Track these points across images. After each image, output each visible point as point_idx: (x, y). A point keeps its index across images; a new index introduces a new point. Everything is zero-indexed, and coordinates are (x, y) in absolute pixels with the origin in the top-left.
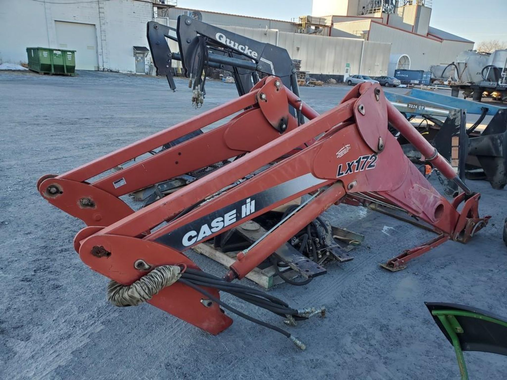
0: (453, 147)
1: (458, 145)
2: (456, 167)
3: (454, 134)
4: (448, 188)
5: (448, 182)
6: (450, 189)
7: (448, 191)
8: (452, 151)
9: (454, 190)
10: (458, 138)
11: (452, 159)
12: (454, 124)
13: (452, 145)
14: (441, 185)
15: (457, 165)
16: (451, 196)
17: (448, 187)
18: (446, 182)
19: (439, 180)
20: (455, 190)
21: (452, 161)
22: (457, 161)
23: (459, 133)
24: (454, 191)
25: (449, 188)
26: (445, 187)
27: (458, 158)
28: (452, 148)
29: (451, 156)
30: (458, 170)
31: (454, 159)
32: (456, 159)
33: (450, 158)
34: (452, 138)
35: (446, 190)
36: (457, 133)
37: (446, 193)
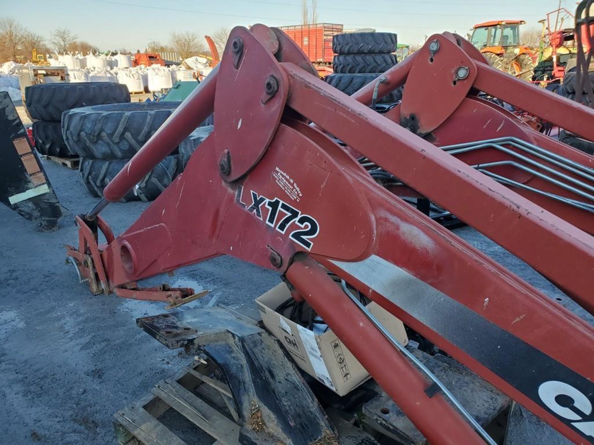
0: (21, 156)
1: (30, 151)
2: (44, 184)
3: (13, 135)
4: (44, 220)
5: (39, 211)
6: (48, 221)
7: (47, 224)
8: (25, 163)
9: (55, 219)
10: (25, 139)
11: (31, 175)
12: (8, 119)
13: (20, 154)
14: (29, 221)
15: (45, 181)
16: (54, 229)
17: (44, 218)
18: (36, 214)
20: (58, 217)
21: (32, 177)
22: (41, 175)
23: (22, 131)
24: (56, 220)
25: (47, 219)
26: (38, 222)
27: (39, 170)
28: (22, 159)
29: (26, 171)
30: (48, 188)
31: (34, 174)
32: (38, 172)
33: (26, 175)
34: (14, 142)
35: (41, 224)
36: (19, 131)
37: (43, 230)
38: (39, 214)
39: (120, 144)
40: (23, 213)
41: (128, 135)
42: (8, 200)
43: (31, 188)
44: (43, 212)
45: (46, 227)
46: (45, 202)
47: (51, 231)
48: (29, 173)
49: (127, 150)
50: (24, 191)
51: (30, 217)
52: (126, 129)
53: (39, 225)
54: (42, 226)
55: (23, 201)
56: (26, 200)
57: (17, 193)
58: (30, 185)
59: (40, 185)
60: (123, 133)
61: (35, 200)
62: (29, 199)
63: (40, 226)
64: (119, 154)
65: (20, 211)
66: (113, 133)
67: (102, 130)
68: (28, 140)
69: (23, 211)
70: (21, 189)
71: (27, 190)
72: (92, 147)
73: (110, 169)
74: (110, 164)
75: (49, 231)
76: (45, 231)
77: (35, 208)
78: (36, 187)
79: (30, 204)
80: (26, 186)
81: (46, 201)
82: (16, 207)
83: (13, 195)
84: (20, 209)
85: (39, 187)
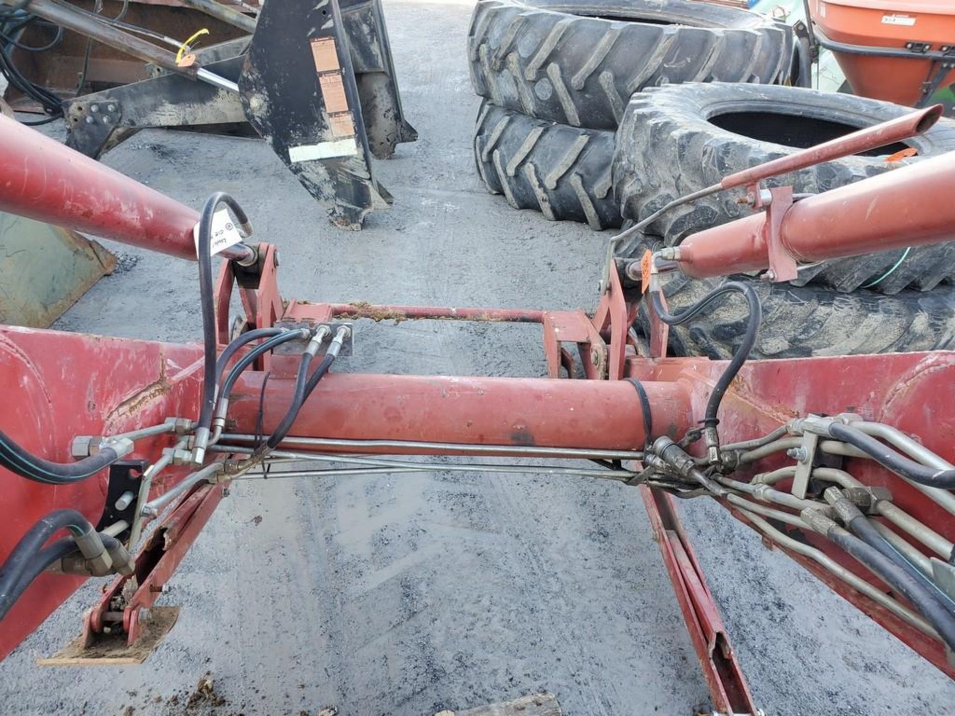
0: (321, 74)
1: (338, 67)
2: (349, 137)
3: (313, 30)
4: (338, 206)
5: (334, 187)
6: (346, 209)
7: (343, 214)
8: (324, 90)
9: (359, 209)
10: (332, 42)
11: (331, 115)
13: (318, 70)
14: (315, 201)
15: (353, 133)
16: (354, 226)
17: (339, 202)
18: (328, 190)
19: (305, 186)
20: (364, 207)
21: (332, 120)
22: (349, 119)
23: (329, 24)
24: (360, 212)
25: (345, 204)
26: (330, 204)
27: (347, 109)
28: (322, 80)
29: (323, 105)
30: (358, 146)
31: (336, 114)
32: (343, 112)
33: (323, 113)
34: (312, 44)
35: (334, 212)
36: (324, 24)
37: (336, 222)
38: (334, 191)
39: (536, 87)
40: (307, 183)
41: (554, 69)
42: (288, 152)
43: (328, 141)
44: (340, 191)
45: (340, 219)
46: (346, 173)
47: (348, 228)
48: (328, 112)
49: (546, 102)
50: (314, 143)
51: (317, 195)
52: (553, 56)
53: (331, 211)
54: (335, 215)
55: (311, 161)
56: (315, 161)
57: (303, 144)
58: (326, 134)
59: (343, 138)
60: (546, 64)
61: (332, 164)
62: (321, 160)
63: (331, 214)
64: (530, 106)
65: (303, 176)
66: (529, 60)
67: (512, 48)
68: (337, 45)
69: (307, 180)
70: (310, 139)
71: (320, 141)
72: (491, 78)
73: (508, 134)
74: (511, 122)
75: (344, 227)
76: (339, 226)
77: (328, 179)
78: (336, 140)
79: (322, 170)
80: (319, 134)
81: (348, 171)
82: (297, 169)
83: (296, 145)
84: (304, 173)
85: (340, 142)
